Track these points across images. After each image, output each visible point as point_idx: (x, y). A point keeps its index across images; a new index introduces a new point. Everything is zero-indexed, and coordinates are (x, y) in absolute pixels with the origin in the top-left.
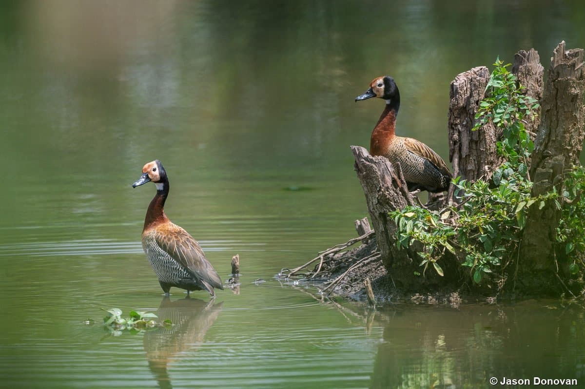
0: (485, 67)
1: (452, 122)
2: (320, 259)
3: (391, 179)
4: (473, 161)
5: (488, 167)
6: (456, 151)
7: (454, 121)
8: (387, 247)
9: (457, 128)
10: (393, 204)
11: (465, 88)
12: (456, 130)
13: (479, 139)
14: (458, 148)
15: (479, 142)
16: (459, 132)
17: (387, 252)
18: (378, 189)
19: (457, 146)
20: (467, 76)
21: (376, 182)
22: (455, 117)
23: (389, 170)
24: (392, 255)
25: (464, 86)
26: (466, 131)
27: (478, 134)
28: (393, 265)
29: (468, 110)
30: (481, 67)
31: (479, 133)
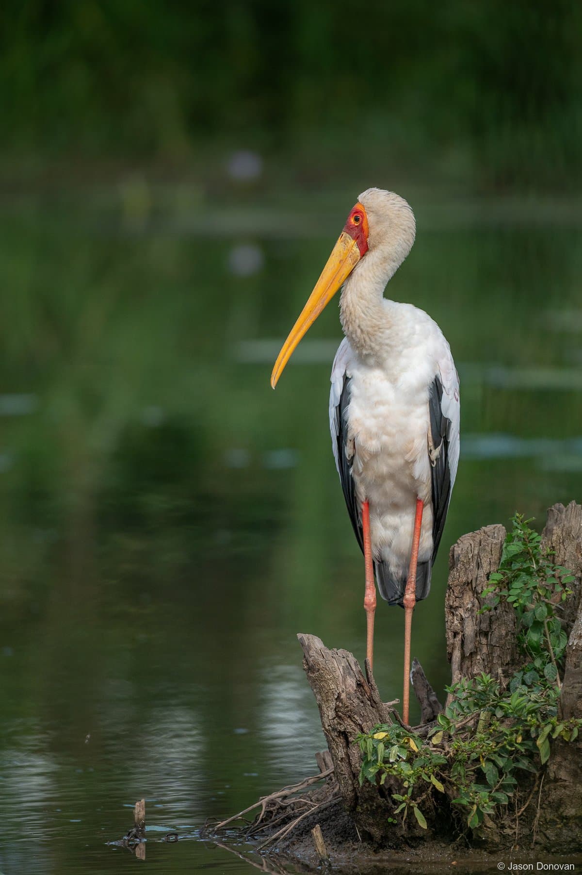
0: (501, 525)
1: (451, 604)
2: (261, 806)
3: (355, 681)
4: (481, 661)
5: (503, 670)
6: (456, 647)
7: (455, 603)
8: (350, 782)
9: (457, 613)
10: (358, 718)
11: (470, 555)
12: (457, 615)
13: (490, 628)
14: (460, 642)
15: (490, 633)
16: (462, 619)
17: (350, 788)
18: (336, 697)
19: (457, 639)
20: (474, 537)
21: (333, 686)
22: (456, 597)
23: (352, 669)
24: (356, 794)
25: (470, 552)
26: (470, 618)
27: (488, 622)
28: (359, 809)
29: (475, 588)
30: (495, 525)
31: (490, 620)
